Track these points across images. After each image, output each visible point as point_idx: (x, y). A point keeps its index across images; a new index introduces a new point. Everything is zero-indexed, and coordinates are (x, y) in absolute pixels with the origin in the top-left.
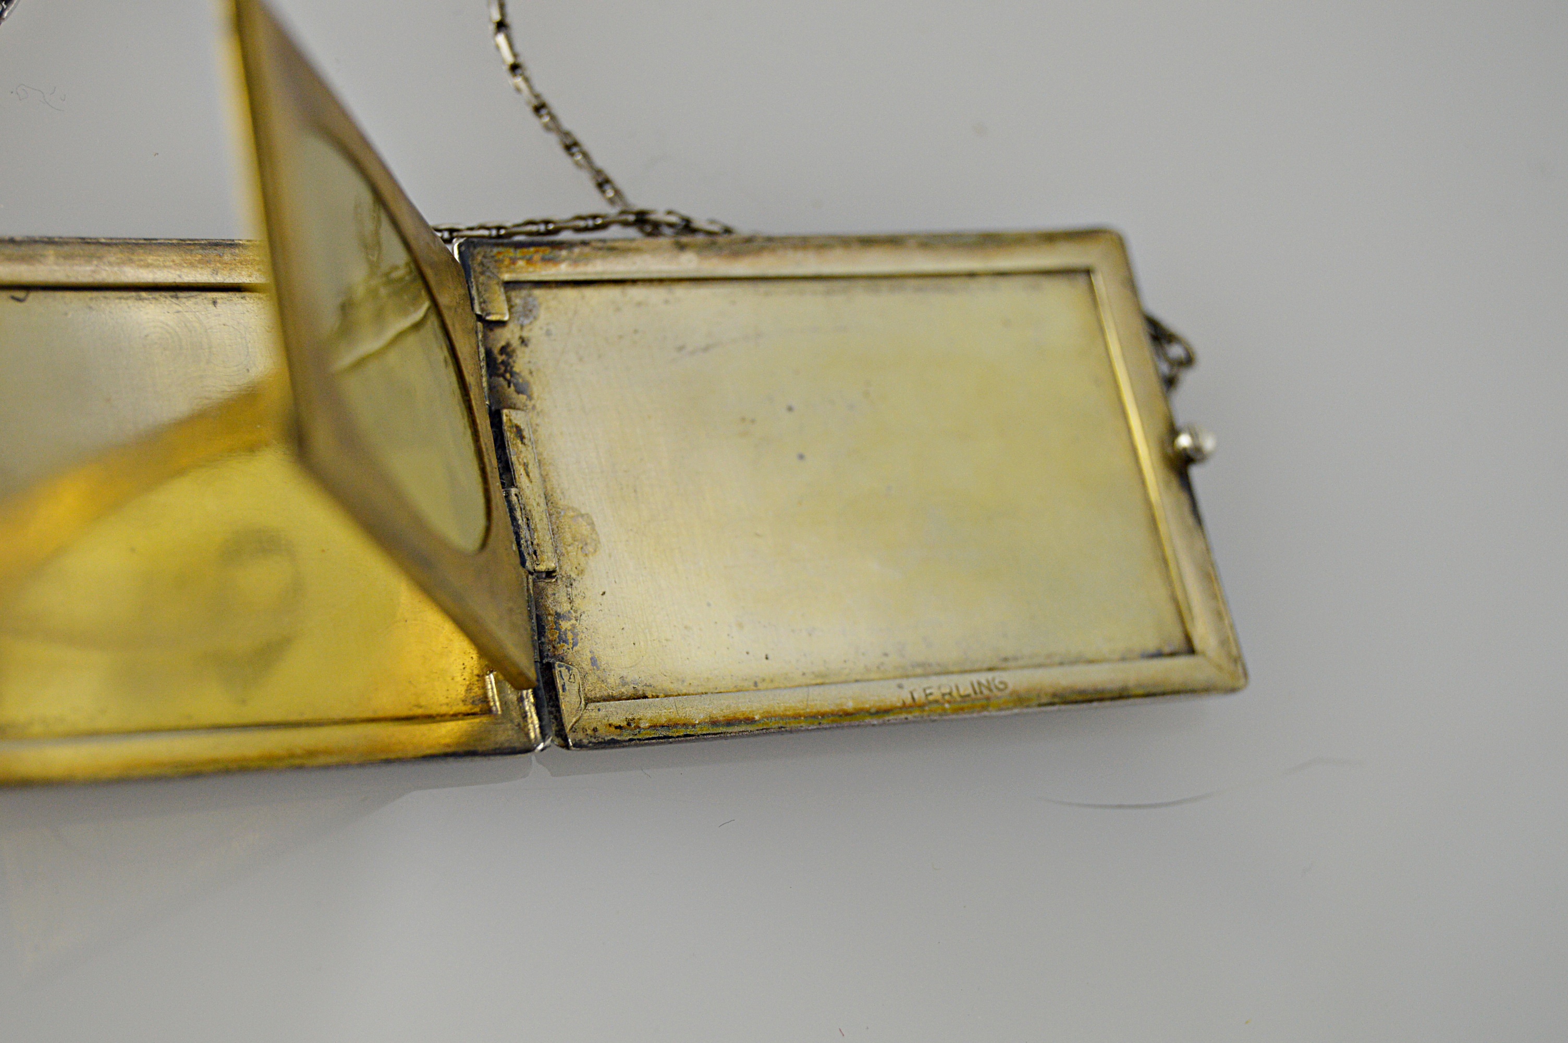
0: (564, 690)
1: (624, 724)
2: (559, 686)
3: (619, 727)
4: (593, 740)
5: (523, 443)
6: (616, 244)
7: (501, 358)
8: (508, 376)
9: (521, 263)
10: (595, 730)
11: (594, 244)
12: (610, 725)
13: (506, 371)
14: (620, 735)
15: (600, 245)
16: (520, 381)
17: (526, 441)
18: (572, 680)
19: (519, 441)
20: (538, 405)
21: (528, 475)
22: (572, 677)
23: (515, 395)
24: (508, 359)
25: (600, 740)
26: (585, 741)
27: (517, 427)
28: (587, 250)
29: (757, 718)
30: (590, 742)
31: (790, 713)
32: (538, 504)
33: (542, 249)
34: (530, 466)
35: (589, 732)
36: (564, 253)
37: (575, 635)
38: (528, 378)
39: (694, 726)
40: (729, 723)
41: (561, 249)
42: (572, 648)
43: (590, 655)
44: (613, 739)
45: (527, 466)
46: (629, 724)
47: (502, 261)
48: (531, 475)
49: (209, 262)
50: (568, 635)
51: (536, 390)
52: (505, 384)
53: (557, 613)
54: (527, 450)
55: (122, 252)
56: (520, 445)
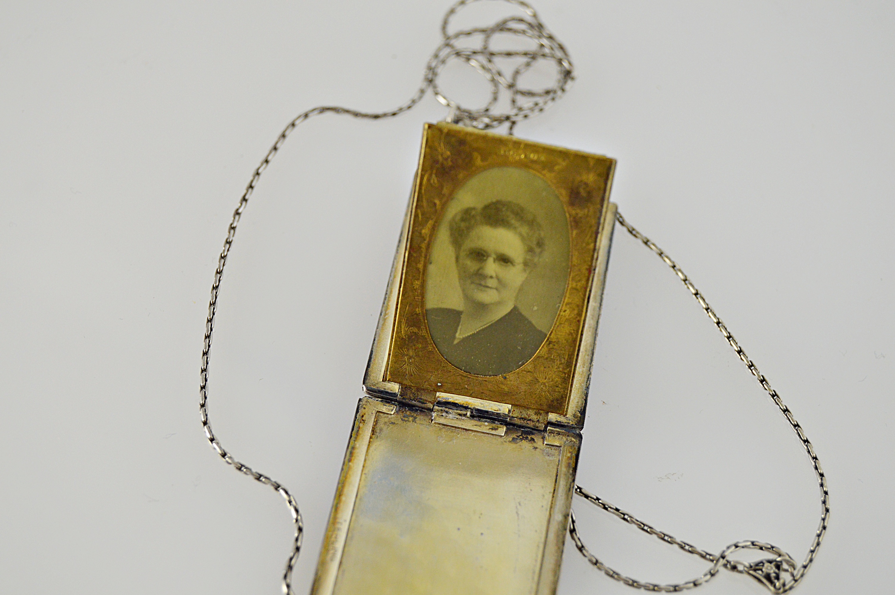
1: (364, 418)
3: (363, 416)
4: (360, 406)
5: (490, 429)
7: (529, 437)
8: (521, 437)
9: (569, 455)
12: (365, 414)
13: (523, 437)
14: (359, 415)
15: (572, 486)
16: (518, 441)
17: (491, 430)
18: (387, 410)
19: (491, 427)
20: (506, 443)
22: (388, 410)
23: (512, 437)
24: (528, 440)
25: (360, 408)
26: (361, 403)
27: (497, 429)
28: (570, 480)
29: (350, 464)
30: (360, 404)
31: (348, 476)
33: (574, 465)
35: (364, 406)
36: (571, 471)
37: (406, 421)
38: (519, 444)
39: (355, 441)
40: (351, 453)
41: (573, 471)
42: (401, 418)
43: (396, 423)
44: (359, 412)
45: (480, 427)
46: (363, 420)
47: (571, 449)
49: (586, 351)
50: (406, 418)
51: (513, 445)
52: (519, 434)
53: (416, 418)
54: (486, 429)
55: (594, 325)
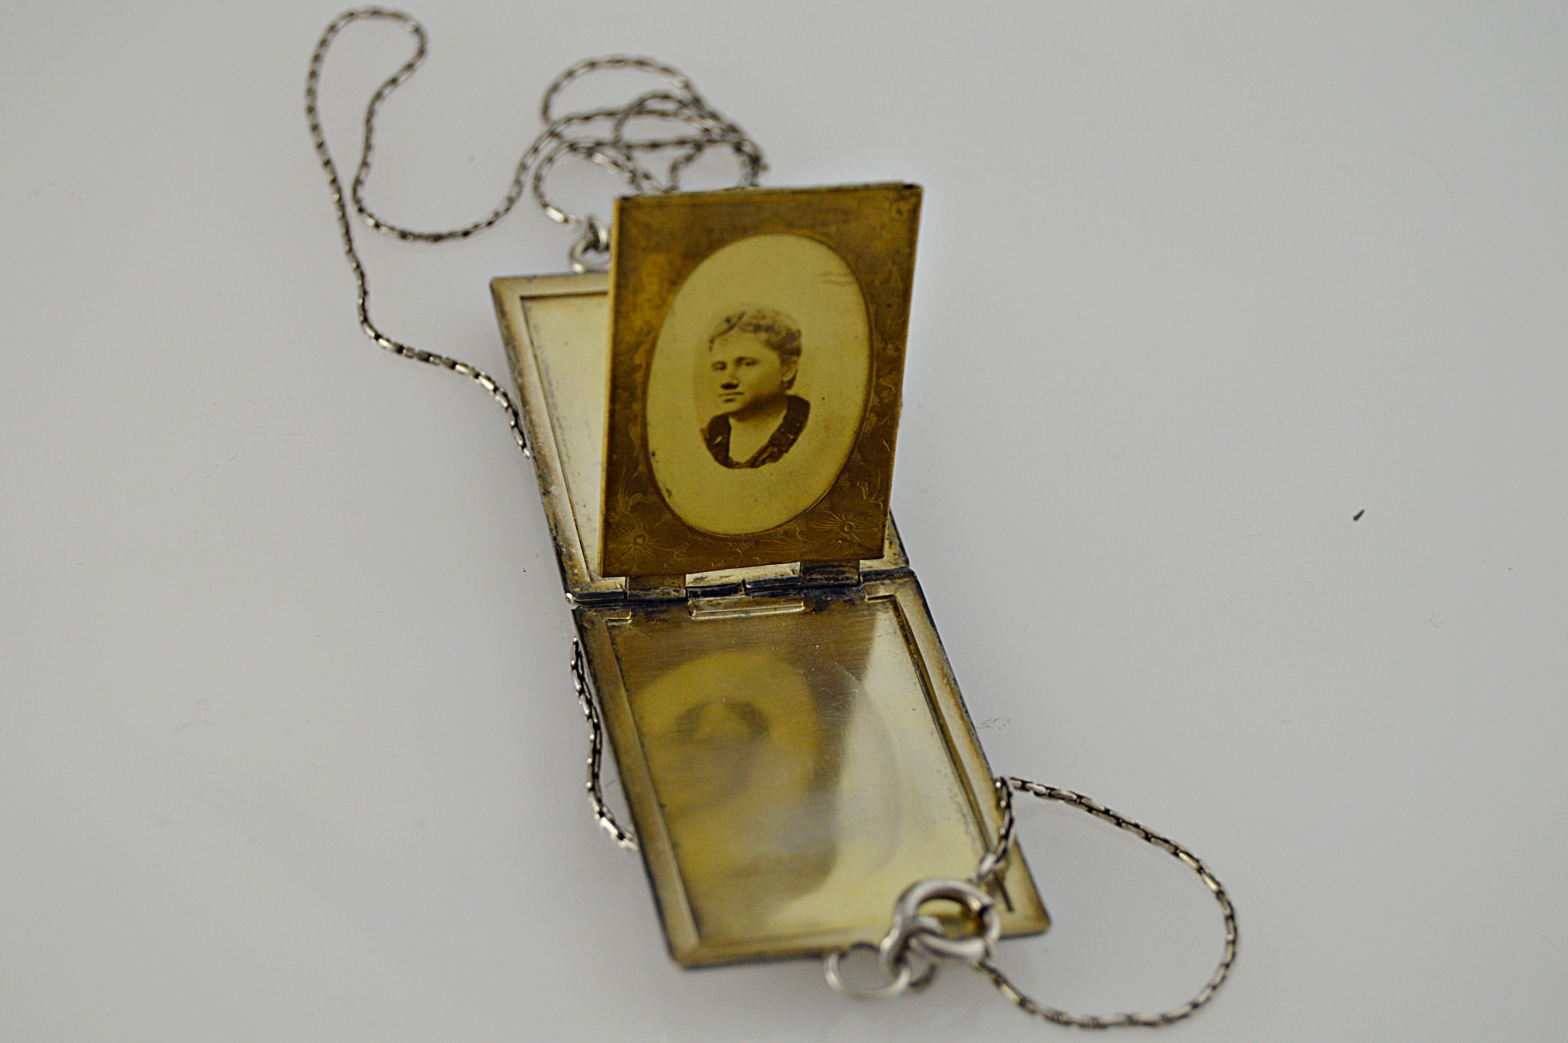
0: (870, 567)
2: (869, 569)
6: (552, 524)
9: (576, 571)
10: (895, 554)
11: (555, 534)
21: (728, 576)
32: (748, 573)
34: (721, 575)
35: (897, 557)
47: (576, 580)
48: (727, 575)
56: (708, 579)
